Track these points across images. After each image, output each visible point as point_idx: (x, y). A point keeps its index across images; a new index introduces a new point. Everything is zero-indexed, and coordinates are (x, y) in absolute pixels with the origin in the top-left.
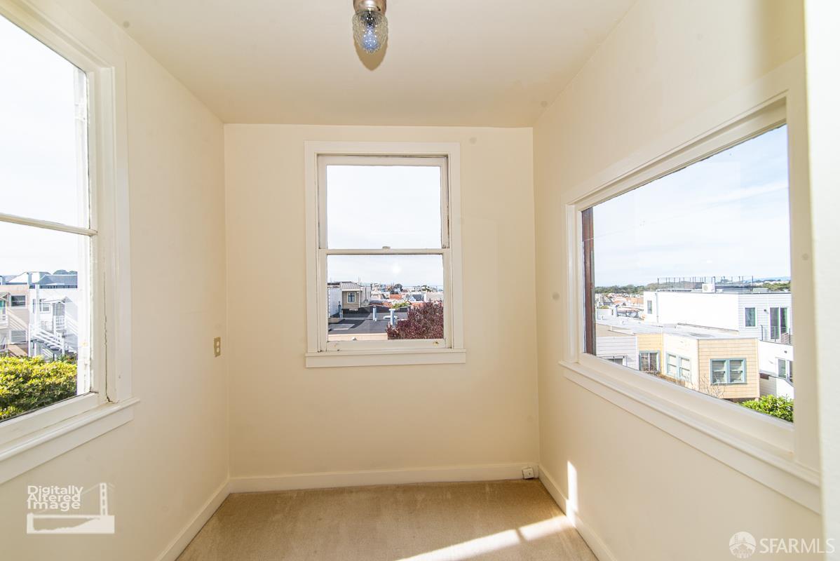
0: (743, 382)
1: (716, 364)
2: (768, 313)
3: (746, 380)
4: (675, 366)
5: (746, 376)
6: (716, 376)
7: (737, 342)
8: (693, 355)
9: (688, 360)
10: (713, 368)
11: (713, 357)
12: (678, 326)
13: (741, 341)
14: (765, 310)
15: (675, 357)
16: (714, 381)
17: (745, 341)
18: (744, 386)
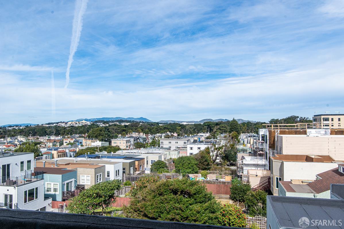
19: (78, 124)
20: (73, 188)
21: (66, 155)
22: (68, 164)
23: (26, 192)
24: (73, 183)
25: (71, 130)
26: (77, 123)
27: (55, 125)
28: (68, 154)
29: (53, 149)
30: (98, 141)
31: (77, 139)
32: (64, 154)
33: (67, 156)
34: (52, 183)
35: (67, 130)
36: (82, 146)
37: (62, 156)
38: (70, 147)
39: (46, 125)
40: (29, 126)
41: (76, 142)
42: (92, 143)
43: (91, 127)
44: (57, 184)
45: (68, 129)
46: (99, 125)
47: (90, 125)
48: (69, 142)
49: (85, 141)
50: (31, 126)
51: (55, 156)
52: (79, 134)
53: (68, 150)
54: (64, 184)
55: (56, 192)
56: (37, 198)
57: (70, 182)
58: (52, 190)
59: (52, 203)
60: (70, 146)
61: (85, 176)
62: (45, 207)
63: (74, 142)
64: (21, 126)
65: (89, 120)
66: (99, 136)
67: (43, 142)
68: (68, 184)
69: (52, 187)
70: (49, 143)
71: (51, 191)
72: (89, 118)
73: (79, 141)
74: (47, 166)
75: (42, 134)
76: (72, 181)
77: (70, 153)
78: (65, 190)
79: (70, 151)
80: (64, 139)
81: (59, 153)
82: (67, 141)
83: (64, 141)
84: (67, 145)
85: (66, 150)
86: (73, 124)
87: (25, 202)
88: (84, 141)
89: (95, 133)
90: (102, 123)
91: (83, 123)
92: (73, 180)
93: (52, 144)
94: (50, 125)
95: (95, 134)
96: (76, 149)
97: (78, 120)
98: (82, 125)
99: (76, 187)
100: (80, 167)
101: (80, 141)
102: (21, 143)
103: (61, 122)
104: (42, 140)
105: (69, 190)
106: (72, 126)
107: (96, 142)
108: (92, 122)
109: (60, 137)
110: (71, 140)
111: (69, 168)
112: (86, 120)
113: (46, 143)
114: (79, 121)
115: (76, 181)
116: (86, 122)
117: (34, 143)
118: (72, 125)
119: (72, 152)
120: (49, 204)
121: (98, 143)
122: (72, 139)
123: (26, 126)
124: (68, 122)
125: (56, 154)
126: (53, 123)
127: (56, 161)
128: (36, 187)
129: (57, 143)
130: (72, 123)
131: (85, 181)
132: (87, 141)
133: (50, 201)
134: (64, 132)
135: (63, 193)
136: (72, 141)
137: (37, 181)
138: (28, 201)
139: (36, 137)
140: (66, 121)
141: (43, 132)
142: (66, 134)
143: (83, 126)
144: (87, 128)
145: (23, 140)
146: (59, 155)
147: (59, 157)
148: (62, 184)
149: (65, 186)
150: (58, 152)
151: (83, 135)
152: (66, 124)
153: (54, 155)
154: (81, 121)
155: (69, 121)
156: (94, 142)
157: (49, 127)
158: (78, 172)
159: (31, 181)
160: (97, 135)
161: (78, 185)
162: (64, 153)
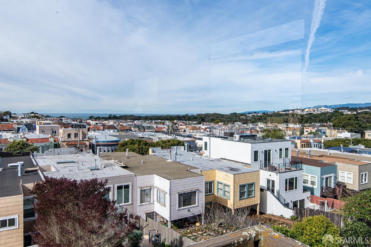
0: (253, 196)
1: (242, 187)
2: (263, 153)
3: (254, 194)
4: (222, 190)
5: (254, 193)
6: (242, 194)
7: (251, 173)
8: (231, 183)
9: (229, 186)
10: (241, 190)
11: (240, 184)
12: (221, 160)
13: (253, 173)
14: (262, 152)
15: (222, 184)
16: (241, 197)
17: (255, 173)
18: (254, 198)
19: (316, 111)
20: (332, 184)
21: (309, 145)
22: (322, 156)
23: (286, 180)
24: (333, 178)
25: (310, 118)
26: (314, 111)
27: (290, 112)
28: (312, 144)
29: (296, 138)
30: (346, 133)
31: (319, 128)
32: (308, 145)
33: (311, 147)
34: (310, 176)
35: (304, 117)
36: (326, 136)
37: (305, 146)
38: (312, 137)
39: (282, 112)
40: (266, 113)
41: (318, 131)
42: (338, 133)
43: (333, 114)
44: (315, 177)
45: (306, 116)
46: (343, 113)
47: (331, 113)
48: (311, 131)
49: (330, 131)
50: (267, 113)
51: (299, 145)
52: (319, 122)
53: (313, 140)
54: (323, 179)
55: (313, 185)
56: (296, 188)
57: (329, 177)
58: (309, 182)
59: (311, 197)
60: (312, 135)
61: (346, 172)
62: (304, 200)
63: (316, 131)
64: (258, 113)
65: (330, 107)
66: (347, 125)
67: (283, 130)
68: (327, 178)
69: (309, 179)
70: (288, 131)
71: (307, 183)
72: (329, 105)
73: (322, 130)
74: (300, 156)
75: (279, 121)
76: (331, 177)
77: (314, 143)
78: (324, 185)
79: (315, 141)
80: (305, 128)
81: (303, 142)
82: (308, 130)
83: (305, 130)
84: (308, 134)
85: (310, 140)
86: (311, 111)
87: (286, 190)
88: (328, 131)
89: (341, 121)
90: (346, 111)
91: (322, 110)
92: (333, 175)
93: (292, 132)
94: (286, 112)
95: (342, 123)
96: (321, 139)
97: (315, 107)
98: (321, 112)
99: (336, 183)
100: (339, 162)
101: (324, 131)
102: (262, 130)
103: (297, 109)
104: (281, 128)
105: (328, 186)
106: (310, 114)
107: (343, 133)
108: (333, 109)
109: (299, 125)
110: (312, 129)
111: (326, 161)
112: (325, 106)
113: (285, 131)
114: (317, 107)
115: (336, 178)
116: (326, 109)
117: (273, 130)
118: (309, 112)
119: (317, 142)
120: (307, 197)
121: (345, 135)
122: (314, 128)
123: (263, 113)
124: (304, 109)
125: (300, 143)
126: (288, 111)
127: (310, 151)
128: (296, 177)
129: (297, 132)
130: (309, 110)
131: (346, 178)
132: (332, 131)
133: (308, 194)
134: (301, 120)
135: (322, 188)
136: (314, 131)
137: (297, 170)
138: (289, 190)
139: (275, 124)
140: (303, 108)
141: (281, 120)
142: (304, 122)
143: (322, 114)
144: (329, 115)
145: (264, 127)
146: (302, 145)
147: (302, 147)
148: (321, 177)
149: (324, 181)
150: (301, 141)
151: (325, 124)
152: (303, 111)
153: (297, 144)
154: (320, 107)
155: (306, 108)
156: (341, 133)
157: (286, 114)
158: (338, 167)
159: (291, 169)
160: (344, 125)
161: (338, 182)
162: (309, 143)
